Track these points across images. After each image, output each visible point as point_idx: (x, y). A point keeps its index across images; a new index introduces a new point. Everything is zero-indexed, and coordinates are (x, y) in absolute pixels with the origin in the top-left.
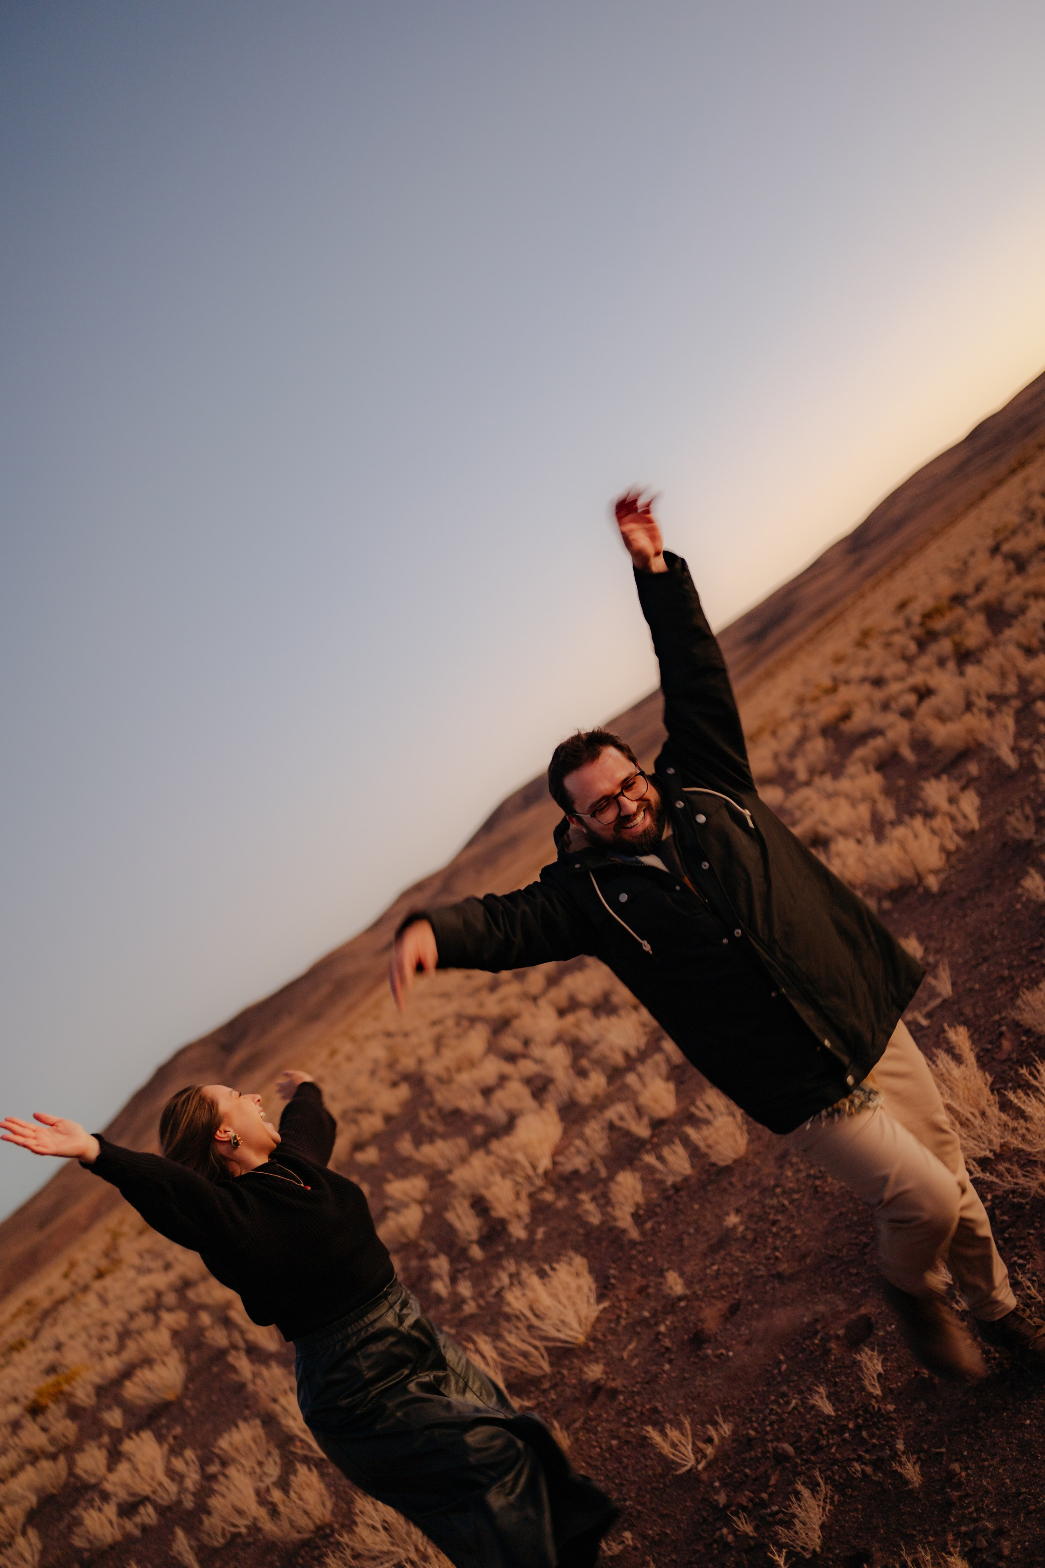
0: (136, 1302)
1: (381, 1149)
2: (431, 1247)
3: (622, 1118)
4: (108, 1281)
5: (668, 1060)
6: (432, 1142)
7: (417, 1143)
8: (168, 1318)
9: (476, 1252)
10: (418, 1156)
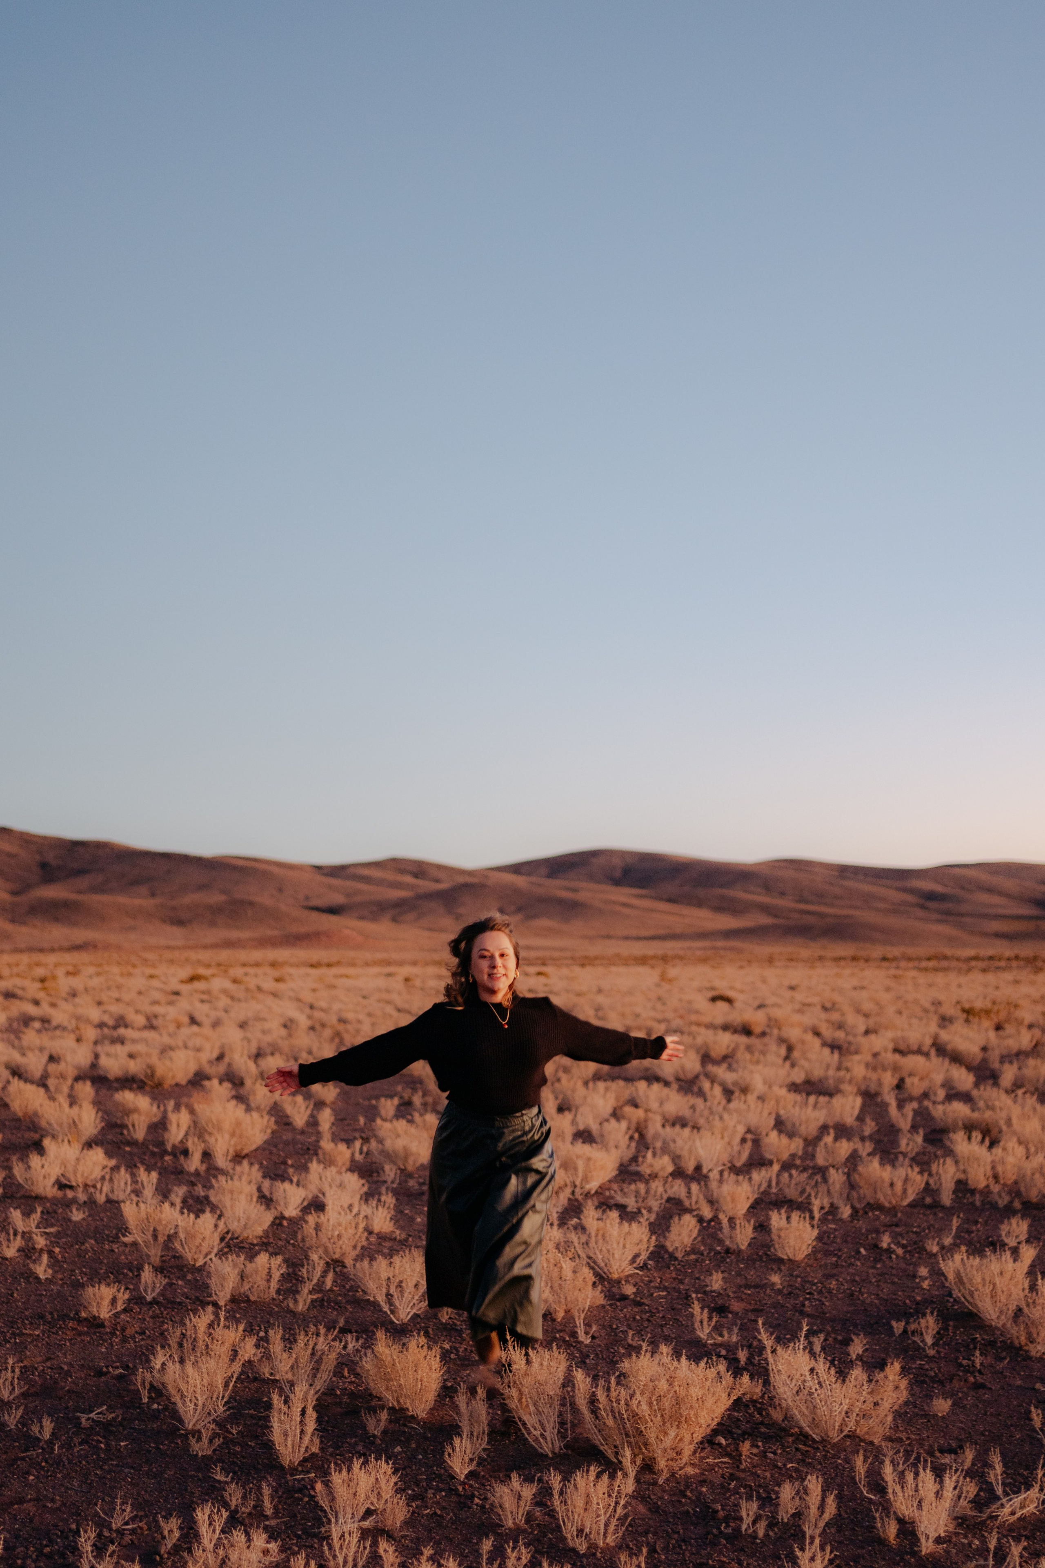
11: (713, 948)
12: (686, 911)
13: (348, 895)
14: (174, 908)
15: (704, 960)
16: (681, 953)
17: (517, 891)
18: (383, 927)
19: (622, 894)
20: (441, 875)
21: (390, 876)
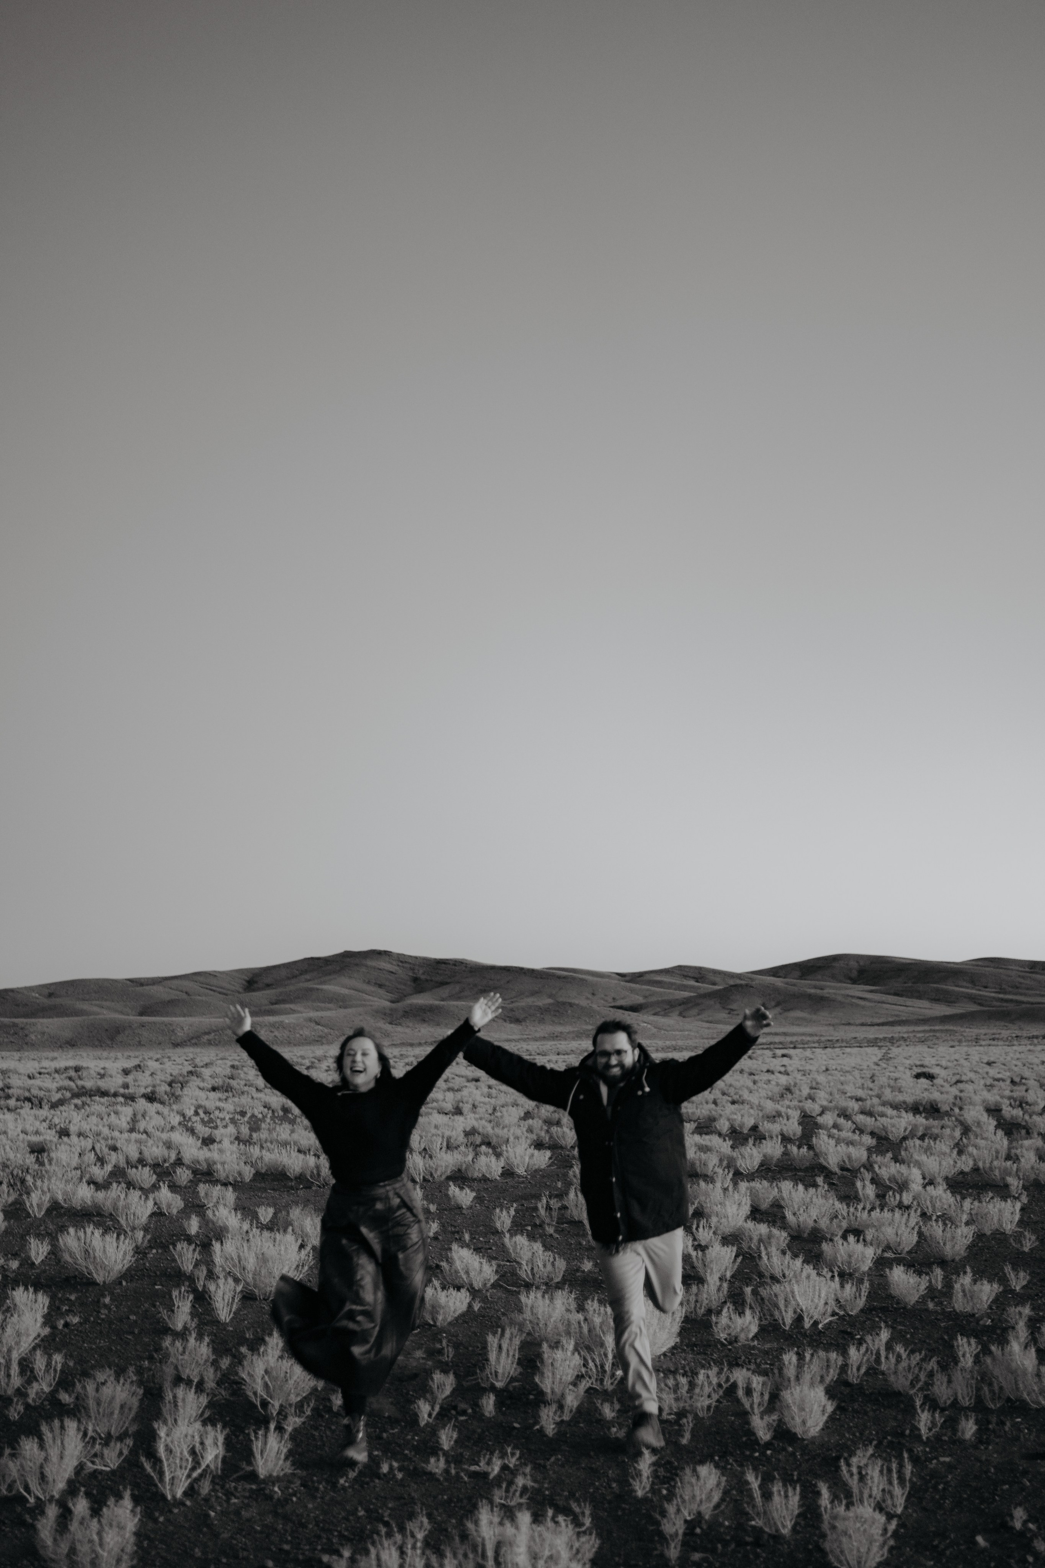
0: (155, 1151)
1: (478, 1199)
2: (449, 1353)
3: (749, 1392)
4: (153, 1108)
5: (844, 1368)
6: (532, 1237)
7: (517, 1227)
8: (165, 1194)
9: (489, 1404)
10: (507, 1240)
11: (931, 1031)
12: (909, 1002)
13: (645, 997)
14: (512, 1010)
15: (922, 1041)
16: (905, 1035)
17: (776, 990)
18: (672, 1021)
19: (858, 990)
20: (718, 979)
21: (677, 981)
